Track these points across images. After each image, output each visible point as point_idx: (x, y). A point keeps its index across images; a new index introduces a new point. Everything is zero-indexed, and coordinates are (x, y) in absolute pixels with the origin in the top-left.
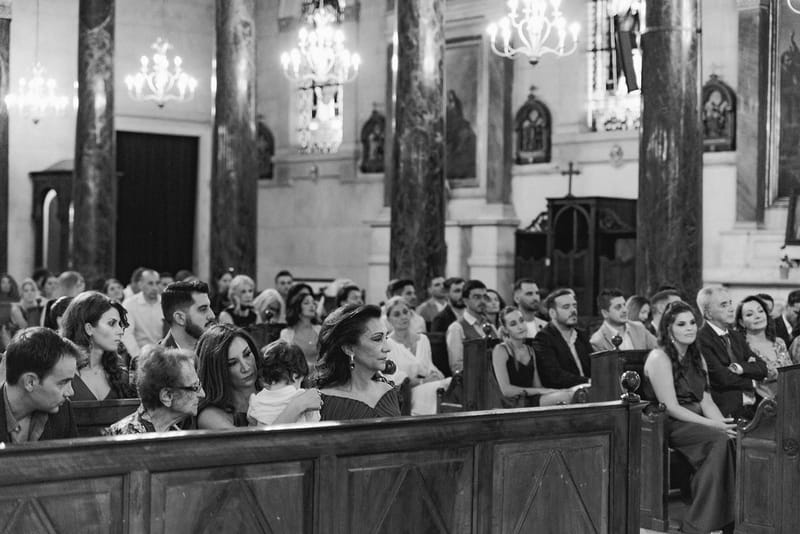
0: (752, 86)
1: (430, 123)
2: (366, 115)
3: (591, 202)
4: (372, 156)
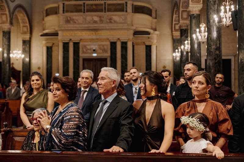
1: (214, 48)
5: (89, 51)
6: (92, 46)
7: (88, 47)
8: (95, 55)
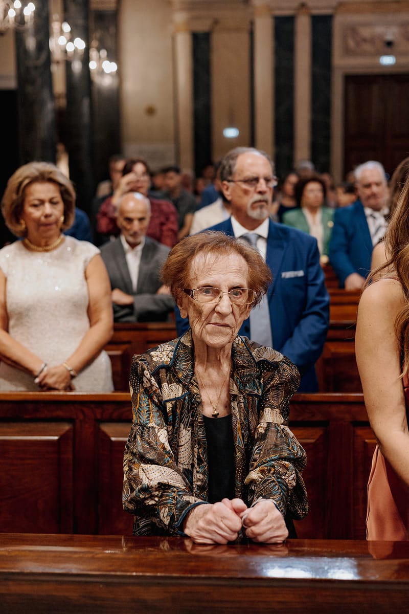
5: (367, 47)
6: (379, 30)
7: (365, 32)
8: (388, 61)
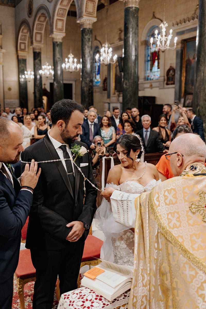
0: (178, 69)
2: (104, 78)
3: (142, 98)
4: (105, 87)
